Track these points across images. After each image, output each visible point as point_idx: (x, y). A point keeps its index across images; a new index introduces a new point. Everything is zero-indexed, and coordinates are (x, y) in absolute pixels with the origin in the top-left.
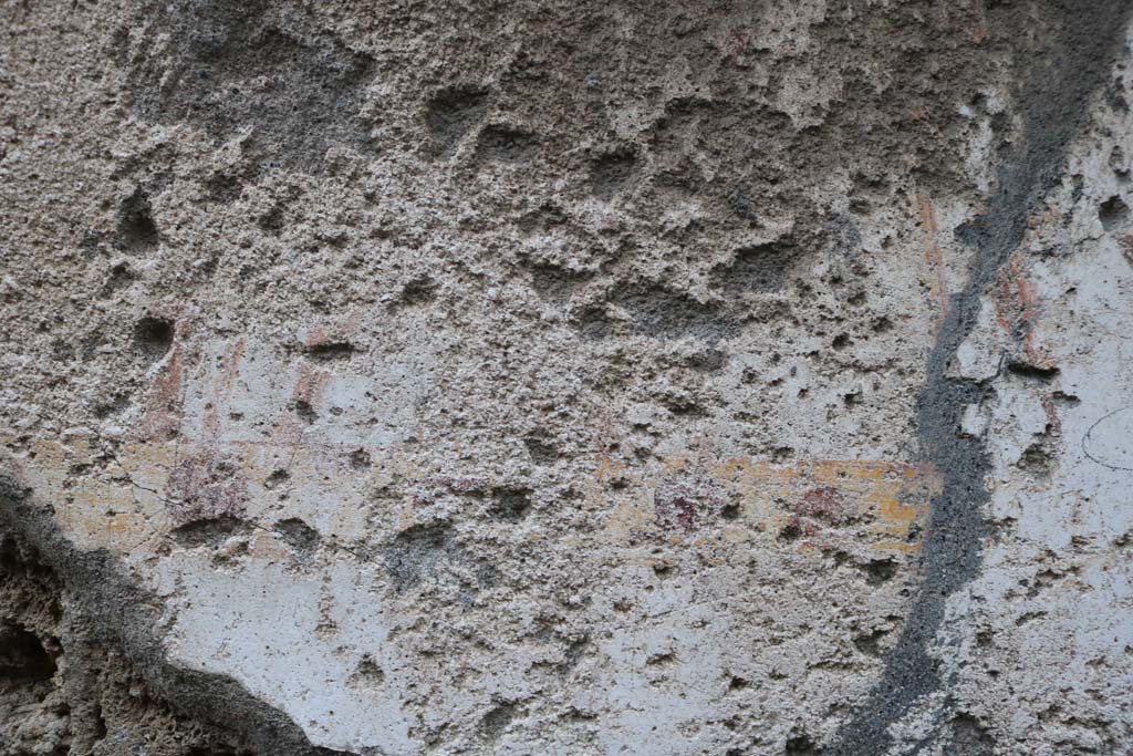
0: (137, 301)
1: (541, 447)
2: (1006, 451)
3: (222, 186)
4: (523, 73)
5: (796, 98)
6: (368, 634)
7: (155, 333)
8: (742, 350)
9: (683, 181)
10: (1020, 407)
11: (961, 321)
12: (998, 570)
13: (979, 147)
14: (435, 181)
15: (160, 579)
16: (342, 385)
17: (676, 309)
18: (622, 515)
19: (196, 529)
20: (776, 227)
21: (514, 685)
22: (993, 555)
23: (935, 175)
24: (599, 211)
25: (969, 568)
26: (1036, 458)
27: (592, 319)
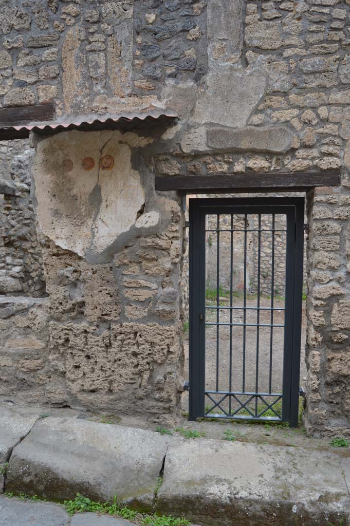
0: (53, 227)
1: (73, 233)
2: (96, 232)
3: (56, 221)
4: (70, 214)
5: (83, 214)
6: (65, 243)
7: (54, 228)
8: (82, 227)
9: (78, 219)
10: (96, 230)
11: (93, 225)
12: (96, 238)
13: (93, 216)
14: (67, 220)
15: (55, 241)
16: (63, 230)
17: (79, 226)
18: (77, 236)
19: (57, 238)
20: (83, 221)
21: (72, 245)
22: (96, 237)
23: (91, 217)
24: (74, 221)
25: (94, 238)
26: (97, 232)
27: (75, 226)
